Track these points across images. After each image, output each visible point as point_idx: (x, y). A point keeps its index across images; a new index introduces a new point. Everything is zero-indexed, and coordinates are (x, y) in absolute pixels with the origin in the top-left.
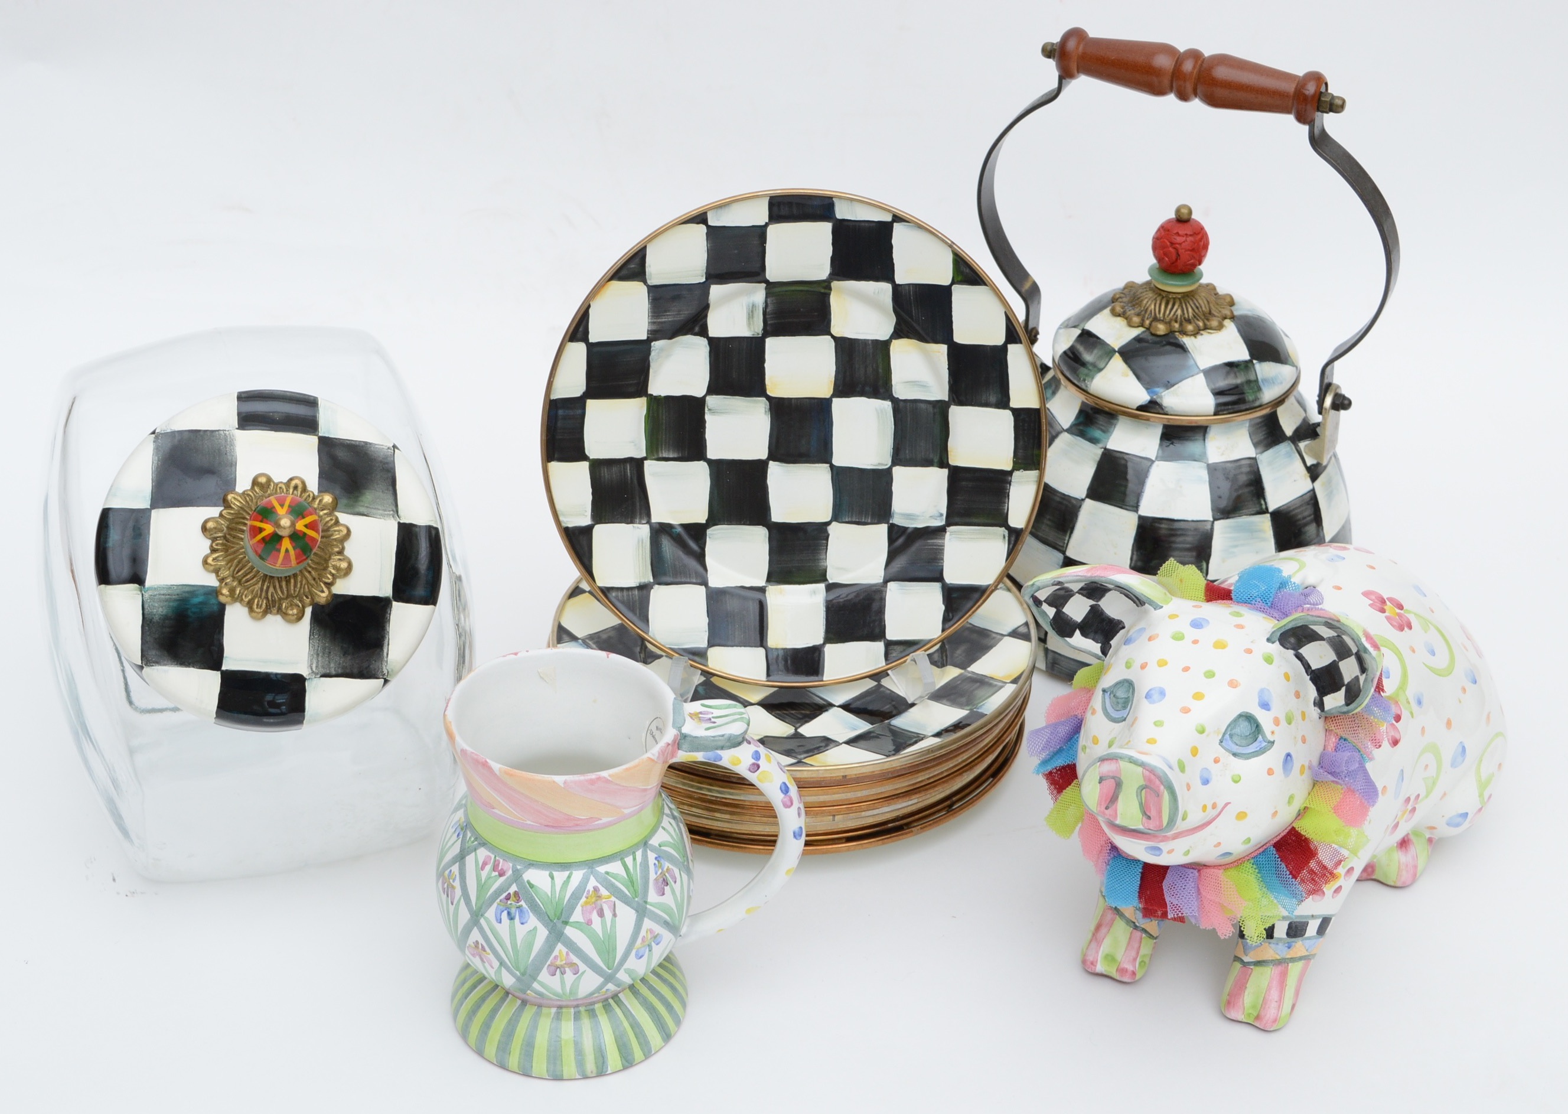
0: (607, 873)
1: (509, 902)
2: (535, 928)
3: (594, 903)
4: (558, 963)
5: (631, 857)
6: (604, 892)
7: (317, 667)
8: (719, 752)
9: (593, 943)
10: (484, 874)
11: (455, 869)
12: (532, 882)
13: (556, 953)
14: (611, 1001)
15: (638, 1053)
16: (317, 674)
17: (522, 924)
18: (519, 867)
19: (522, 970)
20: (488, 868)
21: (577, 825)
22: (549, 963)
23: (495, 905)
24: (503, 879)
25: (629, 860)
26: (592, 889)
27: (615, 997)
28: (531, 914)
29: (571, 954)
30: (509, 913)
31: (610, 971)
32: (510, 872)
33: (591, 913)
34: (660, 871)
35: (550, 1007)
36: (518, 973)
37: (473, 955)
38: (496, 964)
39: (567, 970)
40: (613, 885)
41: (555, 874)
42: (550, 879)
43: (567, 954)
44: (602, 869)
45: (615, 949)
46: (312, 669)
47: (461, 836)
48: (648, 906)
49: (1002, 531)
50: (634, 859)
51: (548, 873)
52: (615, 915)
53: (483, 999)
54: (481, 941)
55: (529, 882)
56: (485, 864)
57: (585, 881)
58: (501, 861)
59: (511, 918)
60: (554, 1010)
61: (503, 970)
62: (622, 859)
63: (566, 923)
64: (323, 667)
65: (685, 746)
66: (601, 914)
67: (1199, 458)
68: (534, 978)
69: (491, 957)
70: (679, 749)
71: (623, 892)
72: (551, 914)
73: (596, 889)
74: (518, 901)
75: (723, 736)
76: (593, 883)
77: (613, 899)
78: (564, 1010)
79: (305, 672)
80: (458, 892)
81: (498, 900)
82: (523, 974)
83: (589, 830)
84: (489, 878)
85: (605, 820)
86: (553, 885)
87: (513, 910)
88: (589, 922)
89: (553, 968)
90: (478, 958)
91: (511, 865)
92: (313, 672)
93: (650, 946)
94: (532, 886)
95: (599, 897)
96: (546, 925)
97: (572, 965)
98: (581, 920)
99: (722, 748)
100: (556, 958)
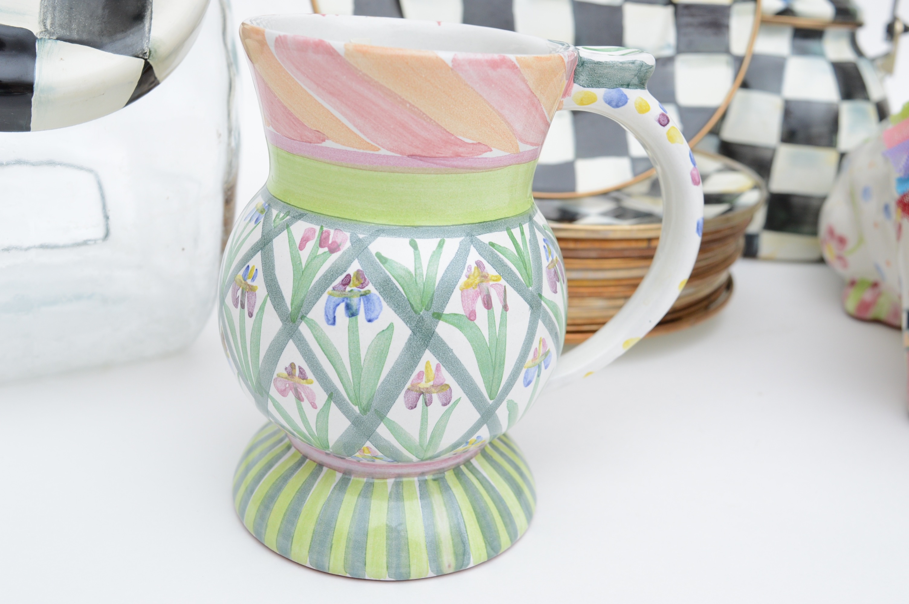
0: (492, 244)
1: (348, 288)
2: (391, 327)
3: (478, 285)
4: (424, 385)
5: (518, 229)
6: (490, 270)
7: (52, 24)
8: (625, 91)
9: (476, 353)
10: (305, 255)
11: (256, 262)
12: (384, 254)
13: (420, 367)
16: (51, 34)
17: (370, 321)
18: (361, 236)
19: (364, 402)
20: (310, 245)
21: (458, 155)
22: (408, 385)
23: (325, 296)
24: (335, 256)
25: (516, 232)
26: (474, 265)
27: (467, 463)
28: (384, 304)
29: (443, 369)
30: (348, 307)
31: (491, 402)
32: (348, 244)
33: (474, 300)
34: (550, 259)
36: (356, 409)
37: (283, 393)
38: (321, 397)
39: (435, 396)
40: (501, 262)
41: (419, 242)
42: (411, 250)
43: (438, 369)
44: (486, 238)
45: (502, 364)
46: (45, 26)
47: (262, 220)
48: (543, 303)
50: (522, 233)
51: (407, 241)
52: (505, 308)
54: (300, 362)
55: (379, 255)
56: (305, 240)
57: (463, 254)
58: (332, 231)
59: (351, 312)
61: (334, 407)
62: (508, 229)
63: (438, 316)
64: (61, 26)
66: (488, 304)
67: (821, 54)
68: (381, 416)
69: (316, 387)
70: (574, 82)
71: (514, 273)
72: (416, 301)
73: (479, 265)
74: (363, 285)
75: (633, 63)
76: (474, 256)
77: (503, 282)
79: (36, 29)
80: (261, 291)
81: (330, 289)
82: (365, 411)
83: (473, 169)
84: (313, 257)
85: (496, 153)
86: (417, 258)
87: (354, 301)
88: (472, 316)
89: (414, 394)
90: (291, 395)
91: (348, 234)
92: (46, 31)
93: (539, 366)
94: (384, 260)
95: (485, 277)
96: (407, 320)
97: (443, 388)
98: (461, 311)
99: (628, 86)
100: (420, 375)
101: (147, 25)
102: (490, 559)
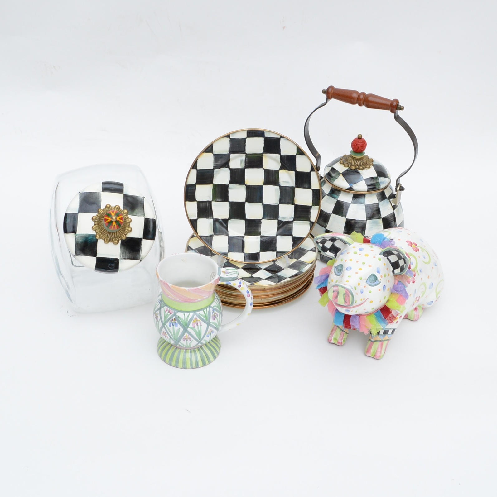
0: (199, 314)
1: (173, 321)
2: (180, 328)
3: (196, 322)
4: (186, 338)
5: (206, 310)
6: (198, 319)
7: (122, 257)
8: (230, 282)
9: (195, 333)
10: (166, 313)
11: (158, 312)
12: (179, 316)
13: (185, 335)
14: (200, 348)
15: (207, 362)
16: (122, 258)
17: (176, 327)
18: (175, 312)
19: (176, 339)
20: (167, 312)
21: (191, 301)
22: (183, 338)
23: (169, 322)
24: (171, 315)
25: (205, 311)
26: (195, 318)
27: (201, 347)
28: (179, 325)
29: (189, 336)
30: (173, 324)
31: (199, 340)
32: (173, 313)
33: (195, 324)
34: (214, 314)
35: (183, 349)
36: (175, 340)
37: (163, 335)
38: (169, 338)
39: (188, 340)
40: (201, 317)
41: (185, 314)
42: (184, 315)
43: (188, 335)
44: (198, 313)
45: (201, 334)
46: (121, 257)
47: (160, 303)
48: (210, 323)
49: (309, 222)
50: (207, 310)
51: (183, 314)
52: (201, 325)
53: (166, 347)
54: (165, 331)
55: (178, 316)
56: (166, 311)
57: (193, 316)
58: (171, 310)
59: (173, 325)
60: (184, 350)
61: (171, 339)
62: (203, 310)
63: (188, 327)
64: (124, 257)
65: (221, 280)
66: (197, 325)
67: (363, 203)
68: (179, 342)
69: (168, 336)
70: (219, 281)
71: (203, 318)
72: (184, 325)
73: (196, 318)
74: (175, 321)
75: (231, 277)
76: (195, 316)
77: (201, 321)
78: (187, 350)
79: (119, 258)
80: (159, 318)
81: (170, 321)
82: (176, 340)
83: (194, 302)
84: (167, 314)
85: (199, 300)
86: (185, 317)
87: (174, 323)
88: (194, 327)
89: (184, 339)
90: (164, 336)
91: (173, 311)
92: (121, 258)
93: (210, 334)
94: (179, 317)
95: (197, 320)
96: (182, 328)
97: (189, 338)
98: (192, 326)
99: (231, 281)
100: (185, 336)
101: (140, 252)
102: (203, 366)
